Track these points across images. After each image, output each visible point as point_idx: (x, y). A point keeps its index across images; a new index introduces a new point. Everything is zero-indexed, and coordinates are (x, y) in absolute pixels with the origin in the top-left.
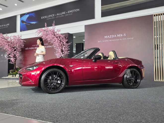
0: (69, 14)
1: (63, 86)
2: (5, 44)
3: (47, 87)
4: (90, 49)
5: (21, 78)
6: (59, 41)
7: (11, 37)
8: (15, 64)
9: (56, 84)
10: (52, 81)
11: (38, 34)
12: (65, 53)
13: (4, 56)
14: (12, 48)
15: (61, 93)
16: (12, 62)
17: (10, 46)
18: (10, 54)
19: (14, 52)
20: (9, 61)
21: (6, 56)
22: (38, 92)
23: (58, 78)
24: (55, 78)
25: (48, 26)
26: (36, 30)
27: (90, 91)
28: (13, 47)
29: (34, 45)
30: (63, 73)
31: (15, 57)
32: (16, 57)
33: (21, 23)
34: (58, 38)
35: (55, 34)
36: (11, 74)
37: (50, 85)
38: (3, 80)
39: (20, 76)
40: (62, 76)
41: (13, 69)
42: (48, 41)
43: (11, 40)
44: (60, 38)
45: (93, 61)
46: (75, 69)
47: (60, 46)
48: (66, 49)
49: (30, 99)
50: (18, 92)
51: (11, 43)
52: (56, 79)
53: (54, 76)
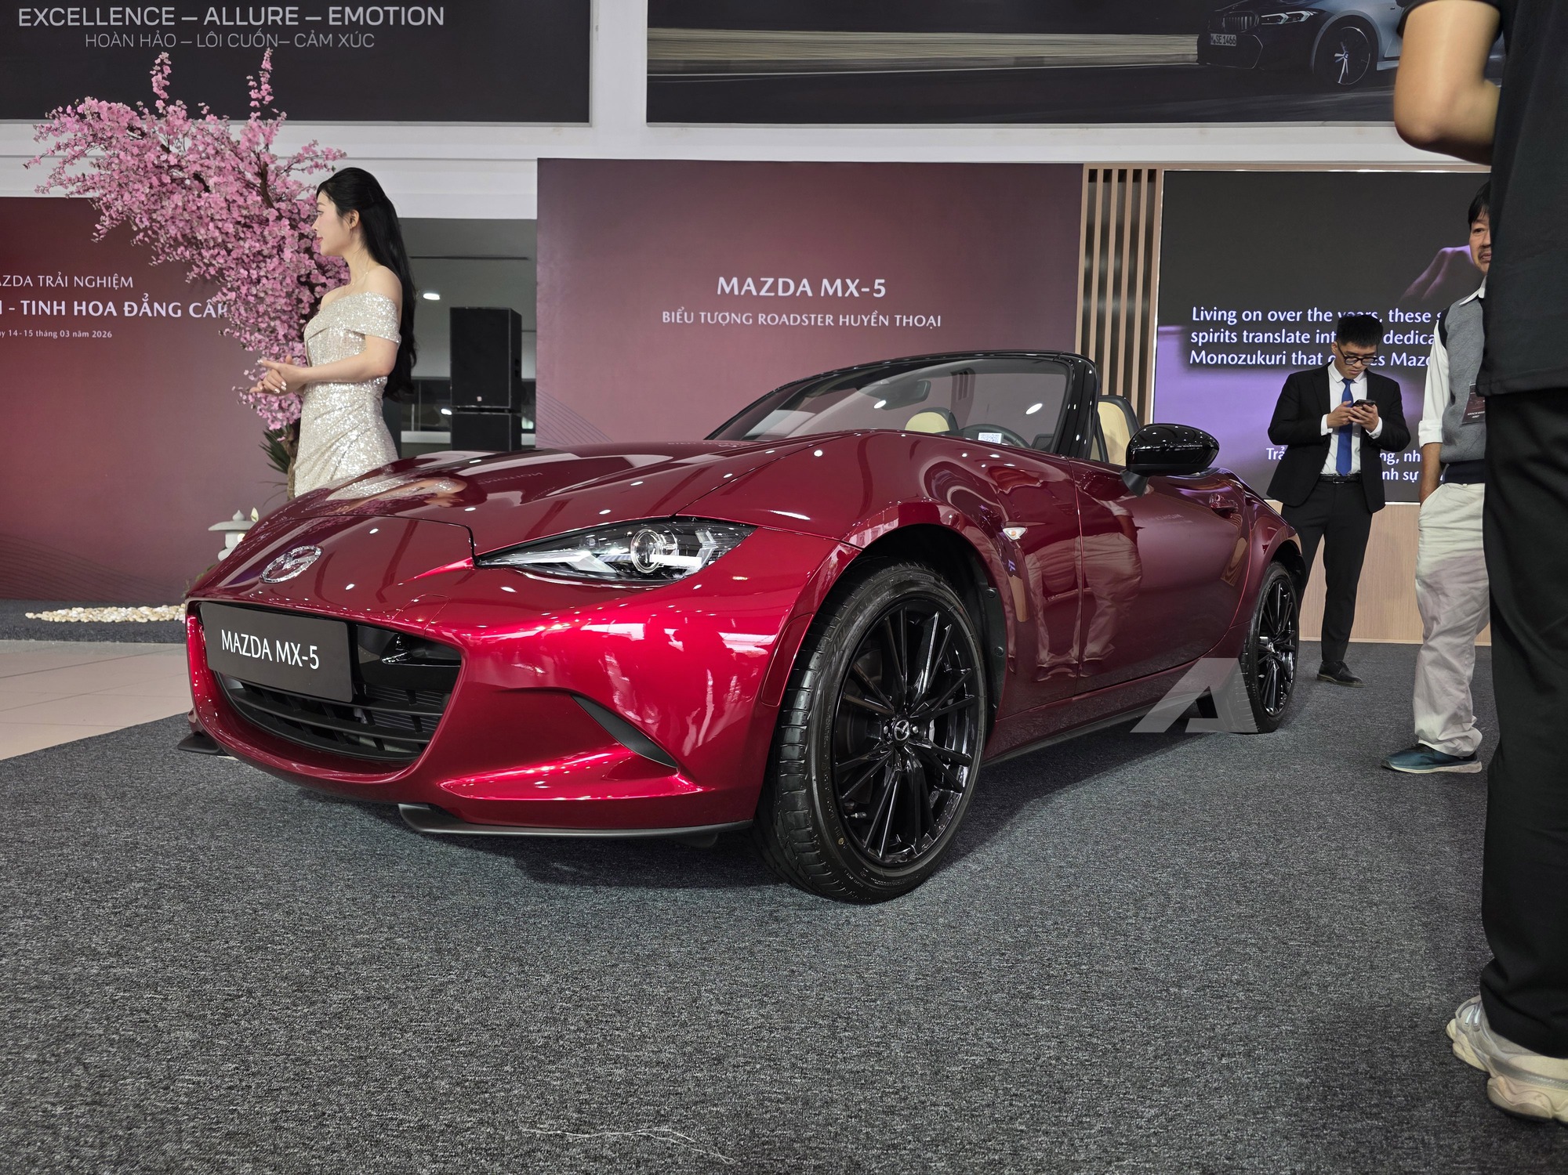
0: (337, 40)
1: (967, 777)
35: (277, 188)
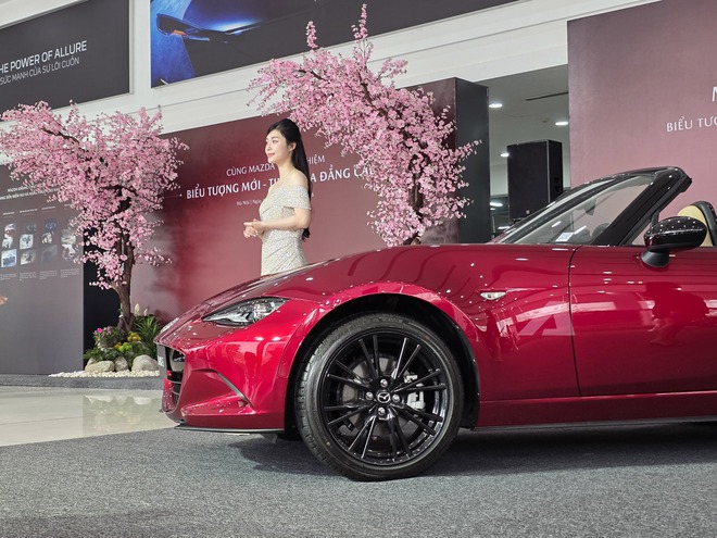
1: (441, 429)
2: (68, 166)
3: (340, 436)
4: (619, 179)
5: (176, 377)
6: (396, 137)
7: (98, 121)
8: (127, 289)
9: (396, 419)
10: (370, 395)
11: (267, 93)
12: (439, 212)
13: (57, 241)
14: (110, 193)
15: (431, 478)
16: (108, 280)
17: (96, 179)
18: (92, 232)
19: (121, 215)
20: (91, 270)
21: (70, 242)
22: (280, 469)
23: (408, 378)
24: (388, 379)
25: (325, 41)
26: (250, 73)
27: (629, 470)
28: (115, 183)
29: (240, 171)
30: (442, 343)
31: (123, 245)
32: (129, 250)
33: (159, 34)
34: (392, 114)
35: (373, 91)
36: (100, 357)
37: (354, 420)
38: (57, 390)
39: (169, 367)
40: (432, 361)
41: (114, 323)
42: (323, 139)
43: (101, 142)
44: (400, 115)
45: (647, 257)
46: (521, 318)
47: (399, 169)
48: (443, 183)
49: (236, 508)
50: (158, 465)
51: (102, 160)
52: (394, 385)
53: (383, 363)
